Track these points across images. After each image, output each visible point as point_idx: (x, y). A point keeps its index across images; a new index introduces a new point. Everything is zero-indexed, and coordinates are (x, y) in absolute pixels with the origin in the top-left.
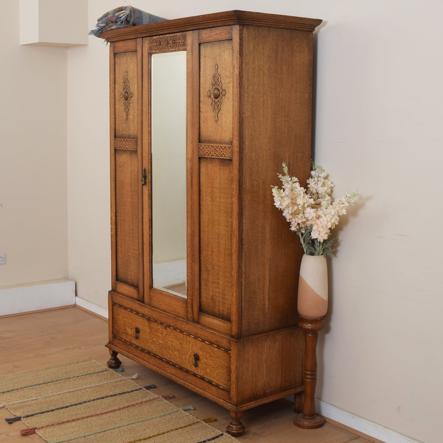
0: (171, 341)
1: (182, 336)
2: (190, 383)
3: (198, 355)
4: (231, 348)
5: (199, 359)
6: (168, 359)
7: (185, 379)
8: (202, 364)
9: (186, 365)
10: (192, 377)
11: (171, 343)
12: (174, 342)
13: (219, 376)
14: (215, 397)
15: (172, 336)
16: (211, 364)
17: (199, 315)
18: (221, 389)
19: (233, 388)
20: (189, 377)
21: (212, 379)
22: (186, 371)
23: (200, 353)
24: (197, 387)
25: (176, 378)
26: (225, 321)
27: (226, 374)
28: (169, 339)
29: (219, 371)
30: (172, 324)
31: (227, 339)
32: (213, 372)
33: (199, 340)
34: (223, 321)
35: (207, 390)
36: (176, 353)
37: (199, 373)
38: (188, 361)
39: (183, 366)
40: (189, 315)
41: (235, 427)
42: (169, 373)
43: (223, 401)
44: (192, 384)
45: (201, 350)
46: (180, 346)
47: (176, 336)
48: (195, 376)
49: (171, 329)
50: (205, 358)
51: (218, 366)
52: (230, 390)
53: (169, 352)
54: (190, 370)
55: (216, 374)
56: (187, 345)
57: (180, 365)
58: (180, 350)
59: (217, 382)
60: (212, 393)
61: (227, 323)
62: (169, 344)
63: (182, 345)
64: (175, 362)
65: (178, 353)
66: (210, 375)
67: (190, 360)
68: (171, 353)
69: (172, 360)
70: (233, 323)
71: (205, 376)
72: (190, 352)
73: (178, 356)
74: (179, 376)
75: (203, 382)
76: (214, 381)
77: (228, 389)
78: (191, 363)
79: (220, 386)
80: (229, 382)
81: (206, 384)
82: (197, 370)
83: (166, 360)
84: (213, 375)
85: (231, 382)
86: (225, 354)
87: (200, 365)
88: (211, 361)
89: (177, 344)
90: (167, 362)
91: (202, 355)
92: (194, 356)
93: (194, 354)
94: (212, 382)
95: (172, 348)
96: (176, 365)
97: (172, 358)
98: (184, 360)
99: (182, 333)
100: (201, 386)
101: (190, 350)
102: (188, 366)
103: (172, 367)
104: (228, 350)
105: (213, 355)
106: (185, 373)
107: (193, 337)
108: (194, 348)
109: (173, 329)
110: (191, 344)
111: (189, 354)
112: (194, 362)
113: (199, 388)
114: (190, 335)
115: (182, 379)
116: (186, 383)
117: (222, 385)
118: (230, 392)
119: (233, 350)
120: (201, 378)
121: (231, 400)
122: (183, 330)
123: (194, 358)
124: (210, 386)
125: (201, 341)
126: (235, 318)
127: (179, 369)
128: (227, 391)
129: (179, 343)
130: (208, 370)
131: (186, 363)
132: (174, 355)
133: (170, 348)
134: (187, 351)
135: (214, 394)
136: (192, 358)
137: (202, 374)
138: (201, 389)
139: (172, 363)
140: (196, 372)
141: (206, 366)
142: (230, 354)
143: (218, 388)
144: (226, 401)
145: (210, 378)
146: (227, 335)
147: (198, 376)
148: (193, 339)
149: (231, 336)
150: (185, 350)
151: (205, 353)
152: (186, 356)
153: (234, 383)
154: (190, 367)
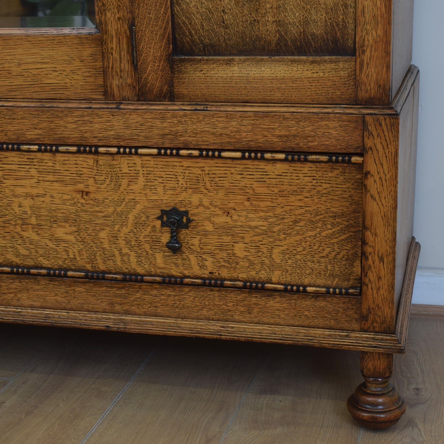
0: (27, 195)
1: (91, 162)
2: (146, 315)
3: (183, 209)
4: (369, 143)
5: (189, 221)
6: (17, 260)
7: (118, 308)
8: (206, 234)
9: (118, 259)
10: (155, 292)
11: (27, 203)
12: (44, 195)
13: (298, 257)
14: (287, 329)
15: (32, 177)
16: (253, 224)
17: (172, 68)
18: (316, 295)
19: (380, 278)
20: (138, 295)
21: (263, 275)
22: (124, 280)
23: (195, 199)
24: (183, 318)
25: (72, 314)
26: (318, 58)
27: (335, 240)
28: (19, 191)
29: (298, 238)
30: (31, 135)
31: (344, 117)
32: (265, 250)
33: (190, 156)
34: (311, 58)
35: (236, 317)
36: (60, 232)
37: (196, 270)
38: (128, 242)
39: (102, 267)
40: (116, 82)
41: (380, 400)
42: (32, 307)
43: (327, 332)
44: (156, 315)
45: (196, 190)
46: (83, 201)
47: (54, 172)
48: (176, 283)
49: (29, 151)
50: (220, 212)
51: (296, 222)
52: (364, 288)
53: (25, 234)
54: (140, 270)
55: (283, 252)
56: (122, 189)
57: (89, 267)
58: (82, 214)
59: (293, 279)
60: (265, 320)
61: (331, 62)
62: (17, 209)
63: (92, 196)
64: (61, 263)
65: (75, 229)
66: (252, 263)
67: (141, 238)
68: (35, 237)
69: (41, 259)
70: (368, 53)
71: (225, 273)
72: (135, 212)
73: (71, 238)
74: (86, 306)
75: (215, 296)
76: (274, 280)
77: (352, 288)
78: (147, 247)
79: (305, 287)
80: (352, 265)
81: (234, 297)
82: (180, 261)
83: (11, 265)
84: (267, 261)
85: (367, 259)
86: (330, 174)
87: (196, 241)
88: (251, 215)
89: (66, 197)
90: (17, 273)
91: (201, 205)
92: (158, 218)
93: (158, 213)
94: (263, 283)
95: (38, 217)
96: (66, 270)
97: (41, 252)
98: (106, 246)
99: (90, 152)
100: (205, 312)
101: (136, 203)
102: (133, 259)
103: (43, 282)
104: (351, 155)
105: (265, 190)
106: (119, 288)
107: (155, 151)
108: (160, 189)
109: (39, 150)
110: (141, 181)
111: (131, 217)
112: (166, 238)
113: (198, 319)
114: (137, 148)
115: (104, 312)
116: (128, 318)
117: (320, 282)
118: (360, 294)
119: (379, 147)
120: (204, 284)
121: (371, 317)
122: (95, 141)
123: (163, 225)
124: (254, 299)
125: (201, 156)
126: (380, 32)
127: (84, 283)
128: (347, 293)
129: (78, 191)
130: (239, 249)
131: (117, 253)
132: (50, 240)
133: (25, 223)
134: (119, 209)
135: (278, 320)
136: (149, 229)
137: (210, 269)
138: (208, 319)
139: (44, 271)
140: (175, 272)
141: (227, 239)
142: (360, 166)
143: (295, 297)
144: (342, 330)
145: (253, 273)
146: (334, 103)
147: (187, 280)
148: (152, 162)
149: (355, 102)
150: (111, 210)
151: (221, 193)
152: (117, 227)
153: (381, 259)
154: (139, 263)
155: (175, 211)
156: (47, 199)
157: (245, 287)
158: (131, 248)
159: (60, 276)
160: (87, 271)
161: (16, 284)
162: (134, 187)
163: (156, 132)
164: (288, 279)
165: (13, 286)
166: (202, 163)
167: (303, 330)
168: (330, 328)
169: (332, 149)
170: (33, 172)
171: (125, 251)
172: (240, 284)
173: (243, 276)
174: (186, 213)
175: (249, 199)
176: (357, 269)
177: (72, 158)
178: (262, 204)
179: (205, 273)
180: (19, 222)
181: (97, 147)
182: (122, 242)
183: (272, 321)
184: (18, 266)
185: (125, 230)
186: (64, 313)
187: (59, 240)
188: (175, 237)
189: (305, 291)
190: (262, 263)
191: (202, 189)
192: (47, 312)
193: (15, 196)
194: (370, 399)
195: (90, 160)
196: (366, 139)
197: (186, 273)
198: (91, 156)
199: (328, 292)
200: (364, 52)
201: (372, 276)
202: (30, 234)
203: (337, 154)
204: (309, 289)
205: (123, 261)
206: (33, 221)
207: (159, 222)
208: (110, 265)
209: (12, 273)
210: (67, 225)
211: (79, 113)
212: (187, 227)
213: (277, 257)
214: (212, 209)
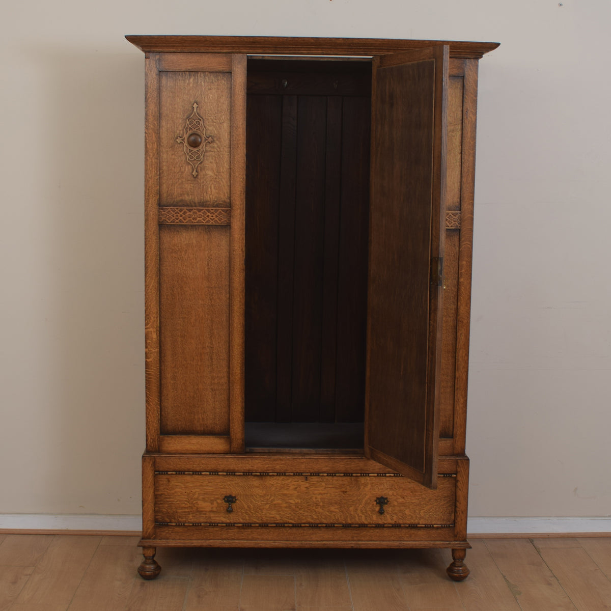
0: (320, 494)
1: (349, 479)
2: (367, 541)
3: (385, 497)
4: (459, 470)
5: (388, 501)
6: (312, 521)
7: (355, 538)
8: (394, 506)
9: (357, 518)
10: (372, 531)
11: (319, 497)
12: (327, 494)
13: (430, 513)
14: (426, 542)
15: (323, 486)
16: (413, 501)
18: (437, 528)
19: (462, 520)
20: (365, 532)
21: (416, 521)
22: (359, 527)
23: (390, 493)
24: (383, 541)
25: (336, 542)
28: (316, 492)
29: (431, 506)
30: (324, 469)
31: (450, 461)
32: (417, 511)
33: (390, 476)
35: (405, 539)
36: (332, 508)
37: (390, 521)
38: (361, 511)
39: (349, 522)
41: (461, 568)
42: (317, 541)
43: (442, 542)
44: (372, 541)
45: (391, 489)
46: (344, 495)
47: (332, 484)
48: (381, 527)
49: (323, 476)
50: (400, 497)
51: (430, 500)
52: (456, 524)
53: (317, 510)
54: (366, 522)
55: (424, 512)
56: (361, 490)
57: (344, 522)
58: (343, 501)
59: (429, 522)
60: (417, 539)
61: (444, 440)
62: (314, 500)
63: (348, 493)
64: (332, 521)
65: (339, 507)
66: (412, 517)
67: (368, 509)
68: (321, 511)
69: (323, 520)
70: (458, 437)
71: (401, 522)
72: (366, 499)
73: (338, 510)
74: (341, 539)
75: (397, 531)
76: (420, 523)
77: (451, 524)
78: (369, 512)
79: (433, 525)
80: (451, 515)
81: (404, 531)
82: (383, 518)
83: (309, 523)
84: (418, 515)
85: (457, 513)
86: (443, 481)
87: (390, 509)
88: (413, 498)
89: (336, 494)
90: (312, 526)
91: (393, 495)
92: (375, 501)
93: (375, 499)
94: (417, 525)
95: (323, 502)
96: (334, 524)
97: (323, 517)
98: (352, 513)
99: (349, 476)
100: (392, 538)
101: (366, 495)
102: (363, 518)
103: (323, 529)
104: (451, 474)
105: (419, 488)
106: (357, 530)
107: (376, 475)
108: (377, 490)
109: (327, 475)
110: (369, 486)
111: (364, 501)
112: (377, 509)
113: (389, 541)
114: (368, 474)
115: (349, 540)
116: (360, 542)
117: (439, 523)
118: (454, 526)
119: (463, 471)
120: (393, 527)
121: (458, 536)
122: (351, 472)
123: (377, 503)
124: (412, 531)
125: (394, 476)
126: (462, 430)
127: (342, 529)
128: (449, 527)
129: (342, 491)
130: (407, 512)
131: (356, 516)
132: (328, 512)
133: (317, 505)
134: (359, 498)
135: (422, 539)
136: (371, 505)
137: (395, 520)
138: (394, 541)
139: (324, 525)
140: (380, 522)
141: (402, 508)
142: (455, 478)
143: (429, 529)
144: (447, 541)
145: (412, 521)
146: (445, 455)
147: (386, 525)
148: (374, 479)
149: (453, 455)
150: (356, 498)
151: (401, 490)
152: (357, 505)
153: (462, 512)
154: (366, 519)
155: (382, 498)
156: (329, 495)
157: (409, 526)
158: (363, 513)
159: (331, 526)
160: (343, 524)
161: (311, 531)
162: (366, 489)
163: (377, 467)
164: (426, 522)
165: (309, 532)
166: (394, 478)
167: (432, 542)
168: (442, 541)
169: (445, 472)
170: (324, 484)
171: (360, 514)
172: (407, 525)
173: (409, 522)
174: (387, 498)
175: (412, 492)
176: (453, 517)
177: (340, 478)
178: (417, 494)
179: (393, 522)
180: (315, 505)
181: (352, 473)
182: (359, 511)
183: (419, 539)
184: (312, 523)
185: (361, 506)
186: (332, 542)
187: (332, 512)
188: (381, 508)
189: (433, 527)
190: (416, 517)
191: (394, 489)
192: (324, 542)
193: (314, 494)
194: (456, 568)
195: (348, 478)
196: (458, 469)
197: (385, 522)
198: (349, 477)
199: (442, 526)
200: (456, 437)
201: (459, 519)
202: (319, 510)
203: (446, 474)
204: (435, 526)
205: (359, 519)
206: (321, 504)
207: (375, 503)
208: (353, 521)
209: (310, 526)
210: (336, 505)
211: (346, 460)
212: (386, 504)
213: (422, 514)
214: (398, 496)
